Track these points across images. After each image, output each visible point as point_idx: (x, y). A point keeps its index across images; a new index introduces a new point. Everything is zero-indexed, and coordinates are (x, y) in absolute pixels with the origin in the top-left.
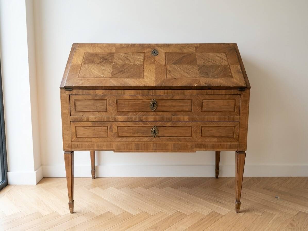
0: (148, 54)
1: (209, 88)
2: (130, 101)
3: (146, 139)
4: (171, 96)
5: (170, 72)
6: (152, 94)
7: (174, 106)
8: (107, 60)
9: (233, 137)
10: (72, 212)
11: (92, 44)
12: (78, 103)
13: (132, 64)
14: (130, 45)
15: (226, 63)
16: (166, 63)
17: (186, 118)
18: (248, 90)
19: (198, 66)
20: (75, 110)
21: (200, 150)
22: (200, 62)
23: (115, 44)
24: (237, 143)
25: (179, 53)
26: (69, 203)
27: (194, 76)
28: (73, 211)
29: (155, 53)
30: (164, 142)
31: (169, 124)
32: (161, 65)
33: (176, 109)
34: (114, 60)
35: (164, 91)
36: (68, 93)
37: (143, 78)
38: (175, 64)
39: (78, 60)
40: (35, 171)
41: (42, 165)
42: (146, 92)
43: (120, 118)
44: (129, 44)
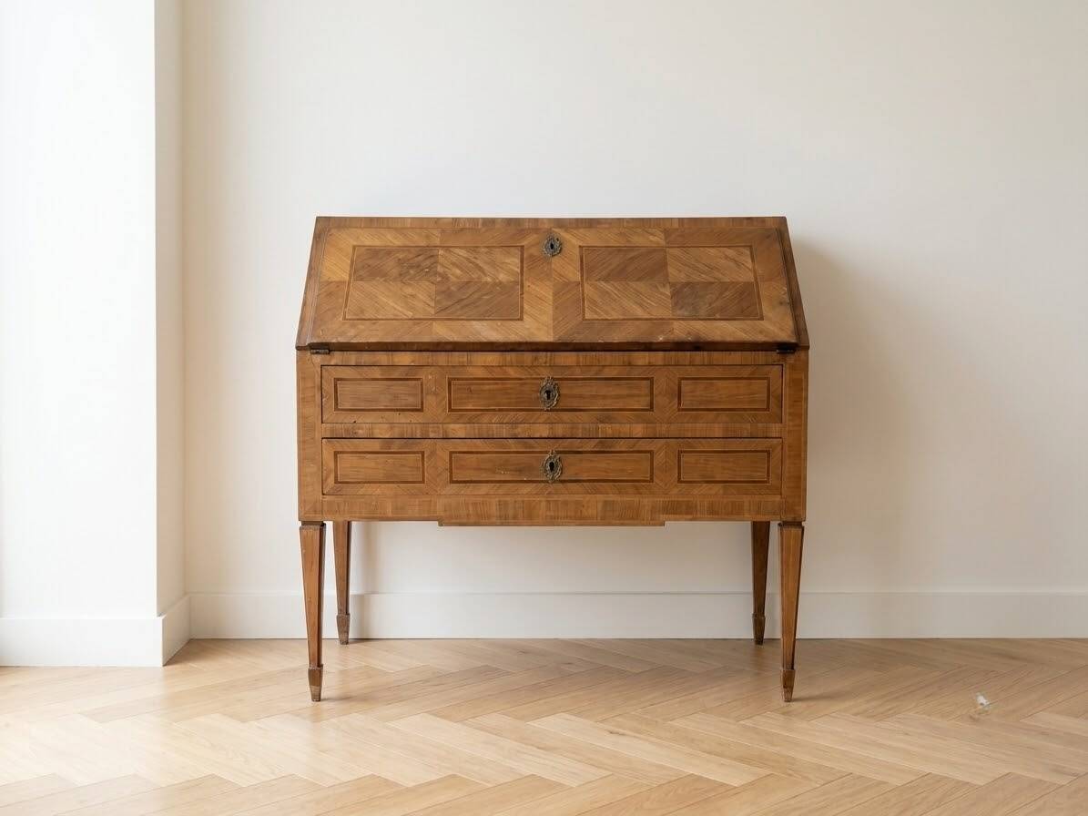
0: (534, 251)
1: (697, 346)
2: (483, 384)
3: (527, 489)
4: (596, 369)
5: (594, 302)
6: (546, 363)
7: (604, 397)
8: (418, 266)
9: (766, 482)
10: (317, 697)
11: (371, 219)
12: (344, 389)
13: (489, 280)
14: (480, 221)
15: (750, 277)
16: (582, 276)
17: (638, 430)
18: (802, 354)
19: (673, 285)
20: (336, 408)
21: (675, 520)
22: (676, 273)
23: (437, 220)
24: (778, 498)
25: (619, 250)
26: (310, 671)
27: (659, 312)
28: (320, 695)
29: (554, 247)
30: (577, 497)
31: (590, 445)
32: (567, 284)
33: (609, 404)
34: (440, 269)
35: (578, 356)
36: (318, 359)
37: (521, 319)
38: (606, 279)
39: (337, 268)
40: (160, 615)
41: (185, 593)
42: (528, 357)
43: (458, 429)
44: (478, 219)
